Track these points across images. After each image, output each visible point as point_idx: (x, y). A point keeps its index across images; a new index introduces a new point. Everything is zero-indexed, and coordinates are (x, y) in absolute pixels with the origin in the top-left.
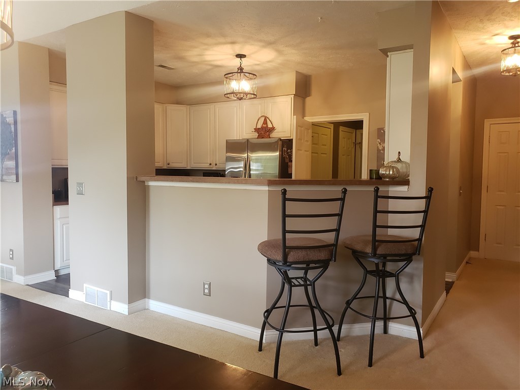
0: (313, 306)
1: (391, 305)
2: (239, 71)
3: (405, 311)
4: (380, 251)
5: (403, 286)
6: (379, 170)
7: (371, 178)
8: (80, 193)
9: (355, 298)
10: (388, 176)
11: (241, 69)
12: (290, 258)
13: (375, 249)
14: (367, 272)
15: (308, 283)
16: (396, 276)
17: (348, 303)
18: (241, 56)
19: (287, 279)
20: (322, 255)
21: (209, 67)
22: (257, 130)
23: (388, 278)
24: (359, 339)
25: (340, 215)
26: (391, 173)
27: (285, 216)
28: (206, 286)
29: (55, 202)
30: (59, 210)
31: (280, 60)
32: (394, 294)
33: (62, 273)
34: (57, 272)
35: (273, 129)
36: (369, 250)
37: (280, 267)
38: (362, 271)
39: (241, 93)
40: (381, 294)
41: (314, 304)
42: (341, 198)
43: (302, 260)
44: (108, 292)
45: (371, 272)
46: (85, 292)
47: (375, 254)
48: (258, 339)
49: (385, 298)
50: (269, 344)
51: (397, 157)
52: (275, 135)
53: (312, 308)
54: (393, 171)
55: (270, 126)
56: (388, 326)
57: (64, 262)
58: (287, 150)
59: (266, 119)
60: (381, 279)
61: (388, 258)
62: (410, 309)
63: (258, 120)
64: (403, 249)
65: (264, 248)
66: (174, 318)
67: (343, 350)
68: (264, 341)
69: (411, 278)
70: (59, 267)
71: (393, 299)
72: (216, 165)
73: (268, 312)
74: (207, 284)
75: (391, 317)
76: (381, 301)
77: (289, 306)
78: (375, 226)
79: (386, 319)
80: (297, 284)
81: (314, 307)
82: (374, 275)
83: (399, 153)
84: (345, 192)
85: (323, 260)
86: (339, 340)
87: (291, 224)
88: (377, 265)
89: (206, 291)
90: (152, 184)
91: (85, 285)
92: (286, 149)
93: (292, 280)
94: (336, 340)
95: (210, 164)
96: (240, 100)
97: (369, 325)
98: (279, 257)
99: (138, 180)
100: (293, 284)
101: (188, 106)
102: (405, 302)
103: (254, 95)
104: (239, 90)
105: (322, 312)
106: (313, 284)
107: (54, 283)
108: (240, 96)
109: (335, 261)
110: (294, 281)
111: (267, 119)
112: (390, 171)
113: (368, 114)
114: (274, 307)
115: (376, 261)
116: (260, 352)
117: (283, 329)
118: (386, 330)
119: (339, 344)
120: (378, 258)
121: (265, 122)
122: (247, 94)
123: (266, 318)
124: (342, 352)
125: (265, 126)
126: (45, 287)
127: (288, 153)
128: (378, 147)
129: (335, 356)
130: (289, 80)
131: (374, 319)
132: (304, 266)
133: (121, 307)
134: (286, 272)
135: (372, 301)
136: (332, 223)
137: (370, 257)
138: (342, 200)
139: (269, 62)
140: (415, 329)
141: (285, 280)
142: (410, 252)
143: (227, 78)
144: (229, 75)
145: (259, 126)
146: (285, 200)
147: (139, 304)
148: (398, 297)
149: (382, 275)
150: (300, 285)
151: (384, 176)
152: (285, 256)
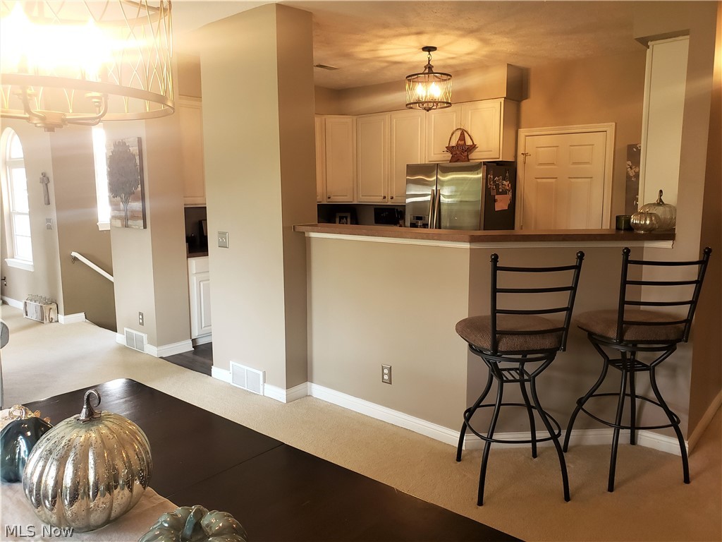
0: (531, 405)
1: (641, 407)
2: (427, 71)
3: (662, 418)
4: (628, 336)
5: (661, 381)
6: (630, 218)
7: (618, 228)
8: (223, 245)
9: (590, 395)
10: (643, 227)
11: (429, 68)
12: (502, 346)
13: (621, 333)
14: (609, 362)
15: (526, 377)
16: (652, 370)
17: (581, 402)
18: (429, 49)
19: (496, 371)
20: (547, 343)
21: (384, 65)
22: (450, 149)
23: (638, 372)
24: (594, 450)
25: (573, 289)
26: (648, 222)
27: (495, 291)
28: (386, 371)
29: (190, 253)
30: (195, 263)
31: (485, 51)
32: (647, 391)
33: (201, 342)
34: (194, 341)
35: (473, 147)
36: (613, 334)
37: (488, 357)
38: (601, 360)
39: (430, 102)
40: (628, 391)
41: (532, 404)
42: (576, 266)
43: (518, 348)
44: (261, 373)
45: (613, 362)
46: (231, 370)
47: (621, 340)
48: (457, 445)
49: (633, 396)
50: (470, 452)
51: (657, 197)
52: (477, 156)
53: (530, 408)
54: (651, 220)
55: (469, 142)
56: (637, 434)
57: (203, 329)
58: (494, 178)
59: (463, 132)
60: (628, 373)
61: (639, 346)
62: (670, 414)
63: (452, 135)
64: (662, 333)
65: (466, 328)
66: (344, 410)
67: (572, 466)
68: (464, 448)
69: (673, 371)
70: (197, 335)
71: (645, 398)
72: (392, 198)
73: (469, 413)
74: (386, 368)
75: (641, 426)
76: (628, 400)
77: (500, 404)
78: (623, 302)
79: (634, 427)
80: (511, 378)
81: (533, 407)
82: (618, 367)
83: (661, 191)
84: (581, 256)
85: (547, 349)
86: (566, 451)
87: (504, 302)
88: (624, 354)
89: (386, 377)
90: (313, 235)
91: (231, 363)
92: (492, 177)
93: (503, 372)
94: (562, 451)
95: (385, 198)
96: (428, 111)
97: (609, 433)
98: (486, 344)
99: (296, 230)
100: (505, 379)
101: (355, 118)
102: (663, 404)
103: (447, 103)
104: (426, 96)
105: (543, 415)
106: (532, 379)
107: (191, 355)
108: (428, 106)
109: (564, 350)
110: (505, 373)
111: (465, 133)
112: (646, 220)
113: (614, 124)
114: (478, 405)
115: (623, 349)
116: (459, 463)
117: (491, 438)
118: (633, 440)
119: (567, 456)
120: (626, 345)
121: (462, 138)
122: (436, 102)
123: (467, 419)
124: (570, 467)
125: (462, 142)
126: (181, 361)
127: (494, 182)
128: (627, 173)
129: (561, 472)
130: (498, 78)
131: (618, 427)
132: (520, 357)
133: (277, 393)
134: (495, 364)
135: (616, 400)
136: (562, 300)
137: (614, 344)
138: (578, 268)
139: (469, 54)
140: (676, 442)
141: (493, 372)
142: (672, 337)
143: (410, 80)
144: (413, 77)
145: (453, 143)
146: (495, 269)
147: (299, 389)
148: (652, 395)
149: (630, 367)
150: (515, 381)
151: (638, 227)
152: (495, 344)
